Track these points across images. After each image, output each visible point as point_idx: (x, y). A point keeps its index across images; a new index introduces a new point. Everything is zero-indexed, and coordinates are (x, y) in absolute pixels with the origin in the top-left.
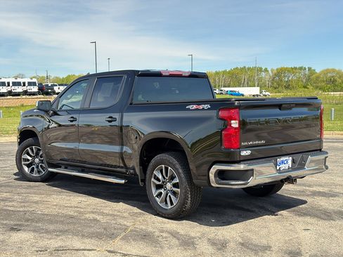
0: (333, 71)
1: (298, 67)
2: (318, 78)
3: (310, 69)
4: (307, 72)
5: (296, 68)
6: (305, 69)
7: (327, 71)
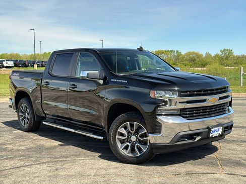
0: (194, 53)
1: (170, 50)
2: (183, 57)
3: (177, 52)
4: (176, 54)
5: (168, 51)
6: (174, 51)
7: (190, 53)
